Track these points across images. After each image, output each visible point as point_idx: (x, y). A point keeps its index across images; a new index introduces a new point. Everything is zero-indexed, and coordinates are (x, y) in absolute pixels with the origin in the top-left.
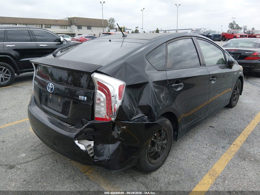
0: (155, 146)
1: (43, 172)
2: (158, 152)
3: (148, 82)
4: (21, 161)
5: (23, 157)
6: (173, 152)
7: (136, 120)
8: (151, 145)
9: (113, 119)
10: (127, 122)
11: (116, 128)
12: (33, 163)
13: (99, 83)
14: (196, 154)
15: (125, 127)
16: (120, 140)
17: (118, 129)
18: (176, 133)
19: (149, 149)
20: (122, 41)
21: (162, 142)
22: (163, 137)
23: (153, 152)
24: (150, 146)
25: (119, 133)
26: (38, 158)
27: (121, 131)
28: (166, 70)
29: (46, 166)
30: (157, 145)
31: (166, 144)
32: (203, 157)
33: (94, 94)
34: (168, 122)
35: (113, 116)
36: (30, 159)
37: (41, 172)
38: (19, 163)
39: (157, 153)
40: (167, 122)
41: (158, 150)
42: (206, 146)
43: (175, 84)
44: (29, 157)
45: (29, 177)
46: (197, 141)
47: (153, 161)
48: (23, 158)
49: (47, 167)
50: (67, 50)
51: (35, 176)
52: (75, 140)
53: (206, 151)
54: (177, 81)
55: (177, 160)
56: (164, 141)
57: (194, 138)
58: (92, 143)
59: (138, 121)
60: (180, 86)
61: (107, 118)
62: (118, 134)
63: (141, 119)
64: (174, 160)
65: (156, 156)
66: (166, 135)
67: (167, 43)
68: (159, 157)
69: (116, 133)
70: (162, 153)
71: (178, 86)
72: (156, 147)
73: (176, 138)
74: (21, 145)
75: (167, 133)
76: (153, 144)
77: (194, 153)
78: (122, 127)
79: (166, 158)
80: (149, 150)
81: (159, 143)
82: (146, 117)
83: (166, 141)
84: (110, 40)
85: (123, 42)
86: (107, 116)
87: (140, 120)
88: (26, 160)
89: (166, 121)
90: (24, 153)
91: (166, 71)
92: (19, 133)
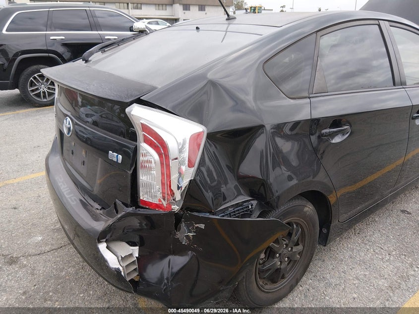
0: (274, 257)
1: (60, 279)
2: (281, 268)
3: (262, 126)
4: (32, 251)
5: (37, 243)
6: (316, 266)
7: (230, 209)
8: (265, 253)
9: (176, 208)
10: (207, 215)
11: (183, 225)
12: (50, 256)
13: (145, 128)
14: (365, 275)
15: (202, 226)
16: (192, 250)
17: (188, 228)
18: (325, 231)
19: (261, 262)
20: (225, 30)
21: (292, 248)
22: (295, 238)
23: (270, 269)
24: (263, 256)
25: (191, 237)
26: (61, 247)
27: (194, 232)
28: (311, 96)
29: (70, 265)
30: (280, 254)
31: (300, 254)
32: (380, 283)
33: (136, 151)
34: (309, 209)
35: (177, 203)
36: (47, 249)
37: (58, 278)
38: (27, 254)
39: (278, 270)
40: (307, 208)
41: (281, 264)
42: (388, 257)
43: (330, 128)
44: (47, 244)
45: (35, 286)
46: (370, 244)
47: (269, 286)
48: (37, 245)
49: (70, 269)
50: (115, 49)
51: (45, 286)
52: (99, 242)
53: (388, 269)
54: (337, 122)
55: (322, 285)
56: (298, 247)
57: (364, 235)
58: (135, 251)
59: (234, 212)
60: (343, 132)
61: (162, 204)
62: (187, 237)
63: (243, 209)
64: (316, 283)
65: (275, 276)
66: (302, 233)
67: (320, 34)
68: (283, 277)
69: (185, 234)
70: (290, 270)
71: (336, 132)
72: (276, 260)
73: (324, 240)
74: (40, 218)
75: (306, 230)
76: (270, 253)
77: (359, 271)
78: (197, 225)
79: (297, 281)
80: (260, 264)
81: (286, 251)
82: (255, 203)
83: (300, 247)
84: (197, 28)
85: (226, 32)
86: (162, 200)
87: (238, 210)
88: (40, 248)
89: (306, 206)
90: (42, 233)
91: (309, 98)
92: (45, 194)
